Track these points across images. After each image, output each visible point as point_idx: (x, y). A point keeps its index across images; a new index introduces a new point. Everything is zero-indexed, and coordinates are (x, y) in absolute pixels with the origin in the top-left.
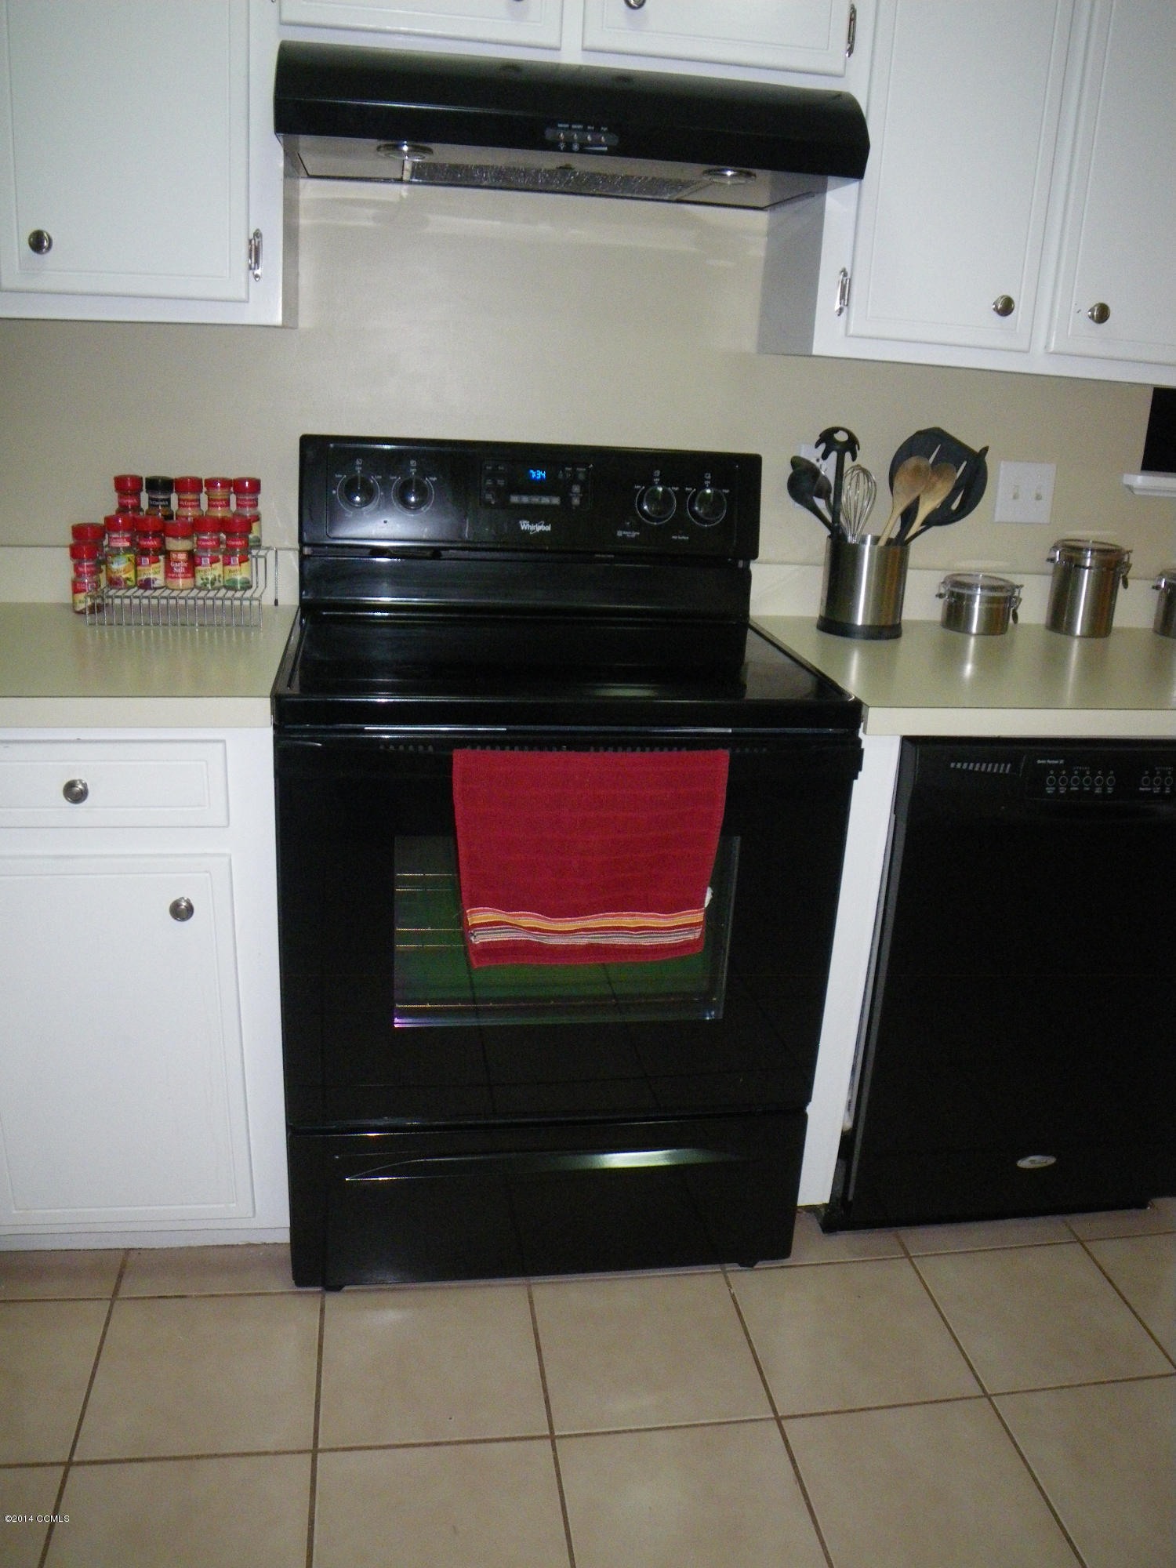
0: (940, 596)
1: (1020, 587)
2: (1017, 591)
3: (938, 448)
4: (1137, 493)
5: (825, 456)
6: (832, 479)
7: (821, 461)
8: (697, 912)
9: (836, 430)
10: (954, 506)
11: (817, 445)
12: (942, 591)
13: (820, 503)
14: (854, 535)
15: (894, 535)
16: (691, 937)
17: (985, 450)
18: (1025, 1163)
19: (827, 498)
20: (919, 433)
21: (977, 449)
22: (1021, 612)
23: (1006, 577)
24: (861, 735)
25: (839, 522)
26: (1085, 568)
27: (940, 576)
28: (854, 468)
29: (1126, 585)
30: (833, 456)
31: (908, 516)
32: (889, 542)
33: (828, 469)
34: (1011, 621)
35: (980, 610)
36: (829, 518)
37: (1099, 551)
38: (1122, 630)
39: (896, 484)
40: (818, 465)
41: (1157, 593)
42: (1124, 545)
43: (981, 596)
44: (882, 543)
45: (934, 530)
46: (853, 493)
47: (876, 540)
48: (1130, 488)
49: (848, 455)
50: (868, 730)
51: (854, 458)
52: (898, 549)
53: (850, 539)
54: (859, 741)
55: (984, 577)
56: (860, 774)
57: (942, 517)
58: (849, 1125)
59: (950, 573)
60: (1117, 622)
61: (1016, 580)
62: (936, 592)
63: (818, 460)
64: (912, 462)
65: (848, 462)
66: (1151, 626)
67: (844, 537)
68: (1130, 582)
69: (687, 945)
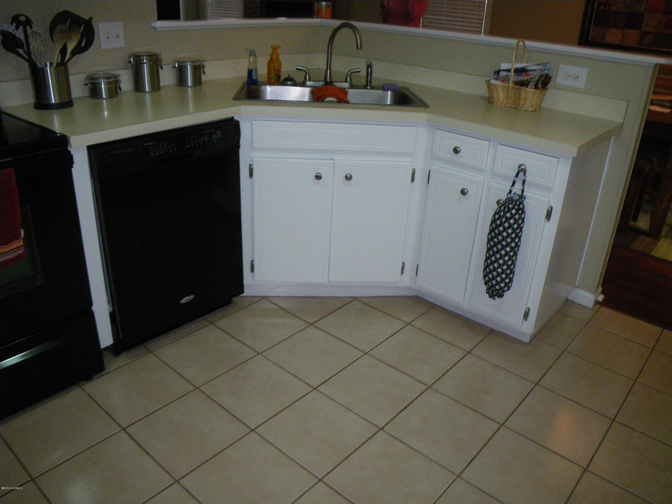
0: (86, 85)
1: (119, 75)
2: (118, 77)
3: (69, 20)
4: (158, 30)
5: (17, 28)
6: (23, 39)
7: (15, 31)
8: (19, 241)
9: (19, 15)
10: (83, 44)
11: (12, 23)
12: (87, 82)
13: (21, 51)
14: (40, 64)
15: (59, 61)
16: (20, 252)
17: (91, 19)
18: (184, 301)
19: (23, 48)
20: (59, 14)
21: (87, 18)
22: (122, 86)
23: (113, 72)
24: (69, 149)
25: (32, 58)
26: (144, 63)
27: (84, 76)
28: (33, 33)
29: (162, 68)
30: (21, 28)
31: (63, 51)
32: (58, 65)
33: (20, 34)
34: (119, 90)
35: (105, 88)
36: (26, 57)
37: (148, 56)
38: (164, 87)
39: (54, 38)
40: (14, 33)
41: (175, 69)
42: (157, 51)
43: (104, 82)
44: (54, 65)
45: (77, 57)
46: (35, 45)
47: (51, 65)
48: (155, 28)
49: (28, 27)
50: (72, 146)
51: (31, 28)
52: (63, 67)
53: (39, 65)
54: (69, 152)
55: (104, 73)
56: (74, 165)
57: (78, 50)
58: (111, 309)
59: (87, 74)
60: (162, 84)
61: (117, 73)
62: (84, 83)
63: (13, 31)
64: (59, 27)
65: (29, 30)
66: (176, 83)
67: (36, 65)
68: (163, 67)
69: (19, 256)
